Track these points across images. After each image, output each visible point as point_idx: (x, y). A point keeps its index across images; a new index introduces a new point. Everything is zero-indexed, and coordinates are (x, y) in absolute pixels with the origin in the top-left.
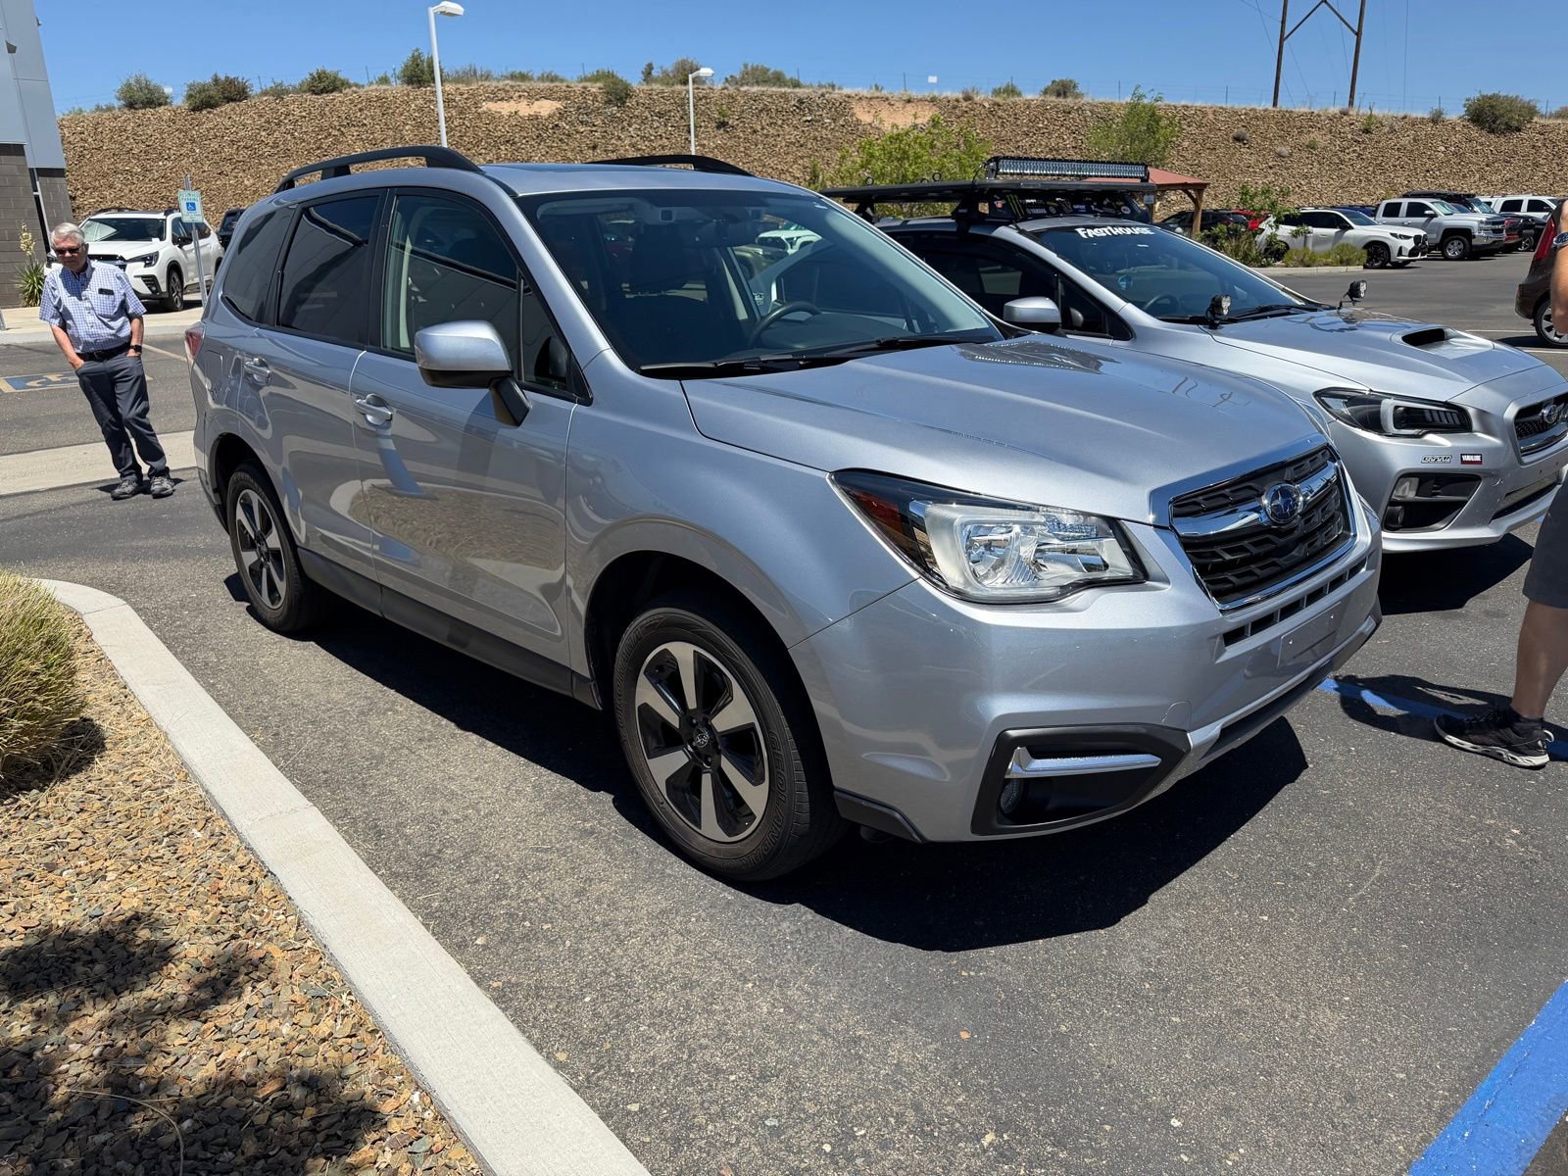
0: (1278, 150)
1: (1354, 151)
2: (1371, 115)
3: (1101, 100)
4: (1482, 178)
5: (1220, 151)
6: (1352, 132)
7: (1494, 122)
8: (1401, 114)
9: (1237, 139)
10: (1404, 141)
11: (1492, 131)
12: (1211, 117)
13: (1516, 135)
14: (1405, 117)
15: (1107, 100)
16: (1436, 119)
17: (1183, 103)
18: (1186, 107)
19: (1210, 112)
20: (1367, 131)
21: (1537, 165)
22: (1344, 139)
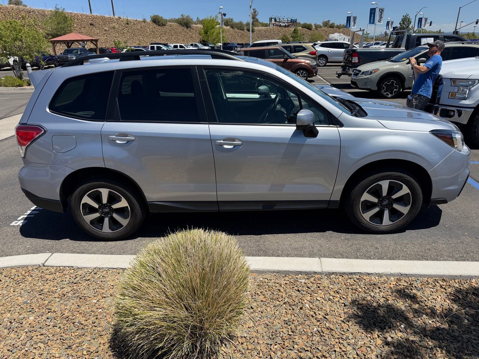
0: (105, 28)
1: (126, 30)
2: (127, 19)
3: (40, 9)
4: (161, 39)
5: (87, 28)
6: (124, 24)
7: (159, 23)
8: (135, 19)
9: (91, 24)
10: (139, 27)
11: (159, 25)
12: (80, 17)
13: (165, 27)
14: (136, 20)
15: (43, 9)
16: (144, 21)
17: (70, 11)
18: (71, 13)
19: (79, 15)
20: (128, 24)
21: (172, 35)
22: (122, 26)
